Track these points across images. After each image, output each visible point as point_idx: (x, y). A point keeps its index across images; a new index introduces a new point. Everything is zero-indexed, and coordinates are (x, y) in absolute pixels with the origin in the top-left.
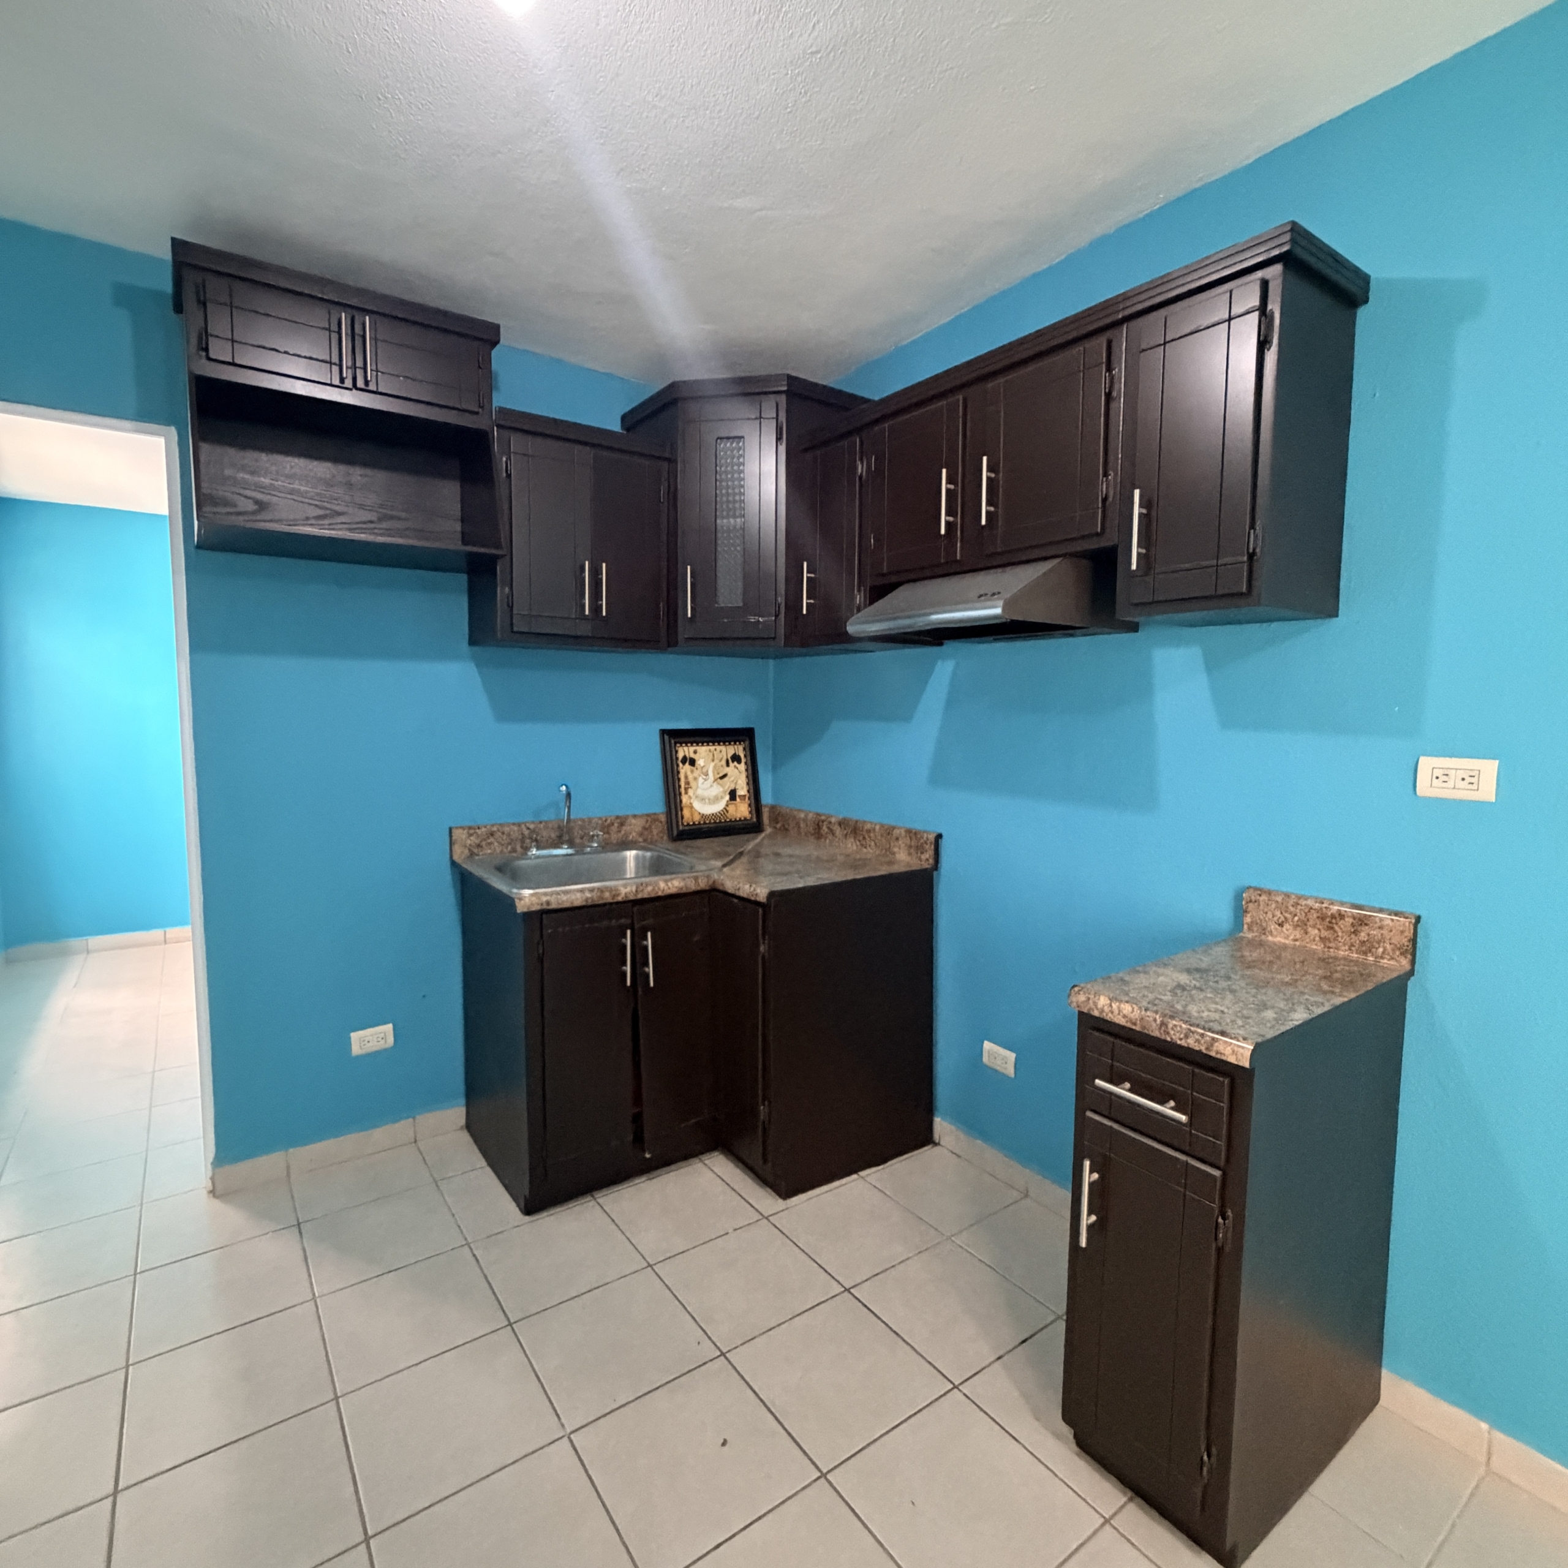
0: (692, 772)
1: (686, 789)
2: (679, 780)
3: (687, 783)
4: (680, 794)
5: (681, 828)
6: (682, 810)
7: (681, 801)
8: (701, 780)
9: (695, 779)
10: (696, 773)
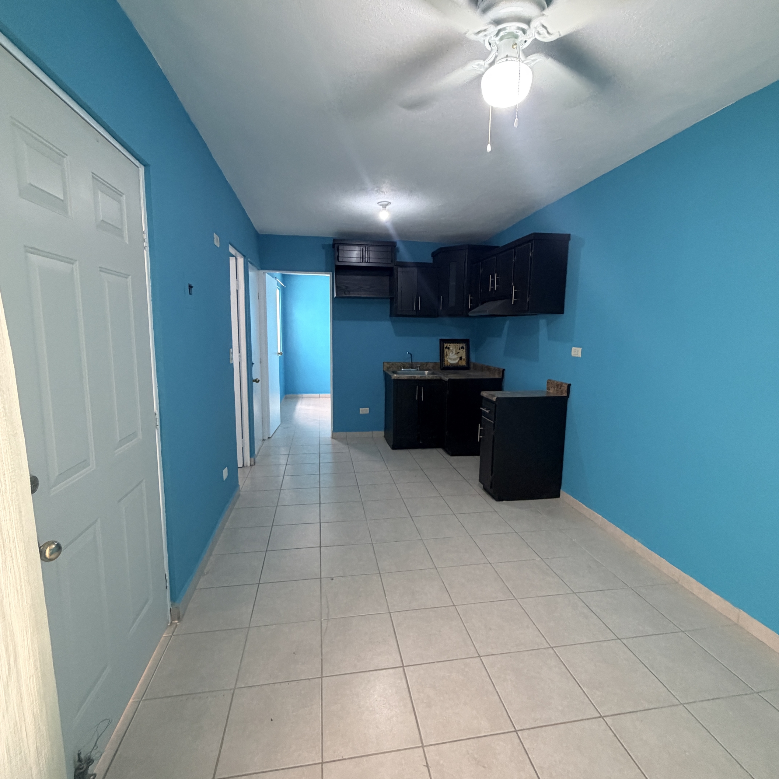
0: (448, 351)
1: (446, 356)
2: (444, 353)
3: (447, 354)
4: (444, 357)
5: (444, 366)
6: (444, 361)
7: (444, 359)
8: (451, 353)
9: (449, 353)
10: (450, 351)
